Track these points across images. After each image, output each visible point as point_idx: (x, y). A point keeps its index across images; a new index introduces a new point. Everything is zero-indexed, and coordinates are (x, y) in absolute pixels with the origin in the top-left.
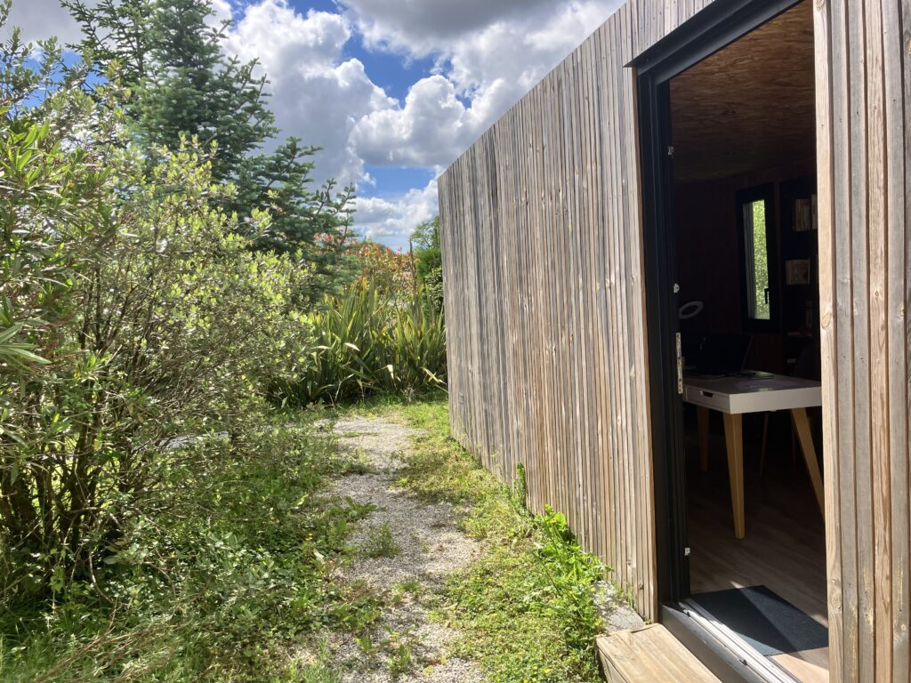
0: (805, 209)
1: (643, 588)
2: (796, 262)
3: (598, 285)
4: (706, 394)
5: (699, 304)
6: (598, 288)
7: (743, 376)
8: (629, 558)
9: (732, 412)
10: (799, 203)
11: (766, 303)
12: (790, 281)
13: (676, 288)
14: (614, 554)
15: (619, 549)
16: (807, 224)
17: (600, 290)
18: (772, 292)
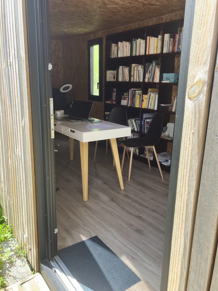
0: (116, 48)
1: (31, 250)
2: (111, 71)
3: (4, 64)
4: (71, 131)
5: (71, 86)
6: (5, 66)
7: (89, 121)
8: (24, 230)
9: (84, 142)
10: (113, 45)
11: (98, 89)
12: (108, 80)
13: (50, 67)
14: (18, 224)
15: (20, 223)
16: (116, 55)
17: (6, 67)
18: (100, 84)
